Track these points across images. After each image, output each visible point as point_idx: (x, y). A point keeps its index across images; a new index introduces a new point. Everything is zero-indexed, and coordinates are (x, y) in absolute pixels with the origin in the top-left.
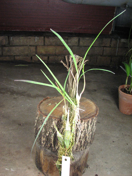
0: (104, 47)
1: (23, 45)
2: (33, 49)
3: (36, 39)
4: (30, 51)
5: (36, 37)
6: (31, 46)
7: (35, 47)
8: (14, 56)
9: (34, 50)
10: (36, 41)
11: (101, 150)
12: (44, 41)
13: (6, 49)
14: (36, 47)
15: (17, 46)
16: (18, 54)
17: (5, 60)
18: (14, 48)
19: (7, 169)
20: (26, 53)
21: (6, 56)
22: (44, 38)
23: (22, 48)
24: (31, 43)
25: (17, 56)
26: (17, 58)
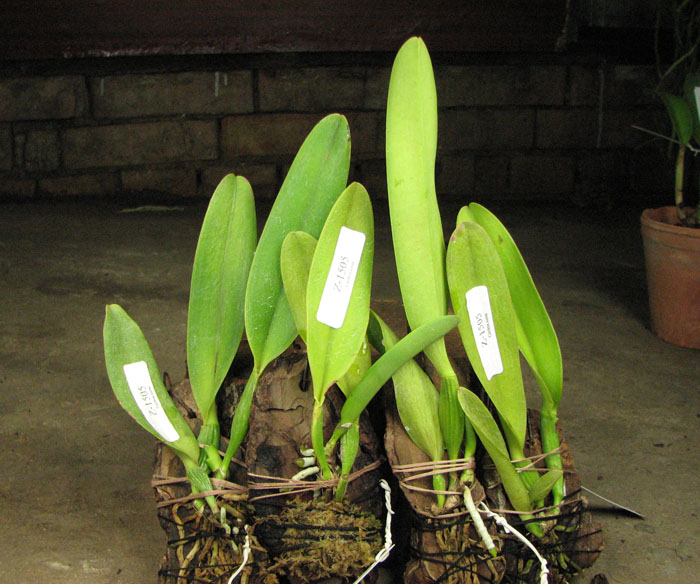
0: (535, 107)
1: (156, 118)
2: (204, 132)
3: (217, 85)
4: (192, 142)
5: (217, 74)
6: (193, 117)
7: (213, 124)
8: (119, 170)
9: (211, 138)
10: (217, 95)
11: (600, 478)
12: (256, 90)
13: (79, 137)
14: (220, 120)
15: (128, 120)
16: (137, 162)
17: (73, 191)
18: (115, 133)
19: (56, 565)
20: (173, 151)
21: (80, 173)
22: (255, 75)
23: (152, 131)
24: (195, 106)
25: (131, 168)
26: (132, 180)
